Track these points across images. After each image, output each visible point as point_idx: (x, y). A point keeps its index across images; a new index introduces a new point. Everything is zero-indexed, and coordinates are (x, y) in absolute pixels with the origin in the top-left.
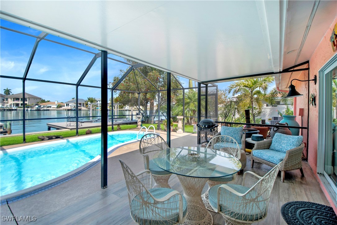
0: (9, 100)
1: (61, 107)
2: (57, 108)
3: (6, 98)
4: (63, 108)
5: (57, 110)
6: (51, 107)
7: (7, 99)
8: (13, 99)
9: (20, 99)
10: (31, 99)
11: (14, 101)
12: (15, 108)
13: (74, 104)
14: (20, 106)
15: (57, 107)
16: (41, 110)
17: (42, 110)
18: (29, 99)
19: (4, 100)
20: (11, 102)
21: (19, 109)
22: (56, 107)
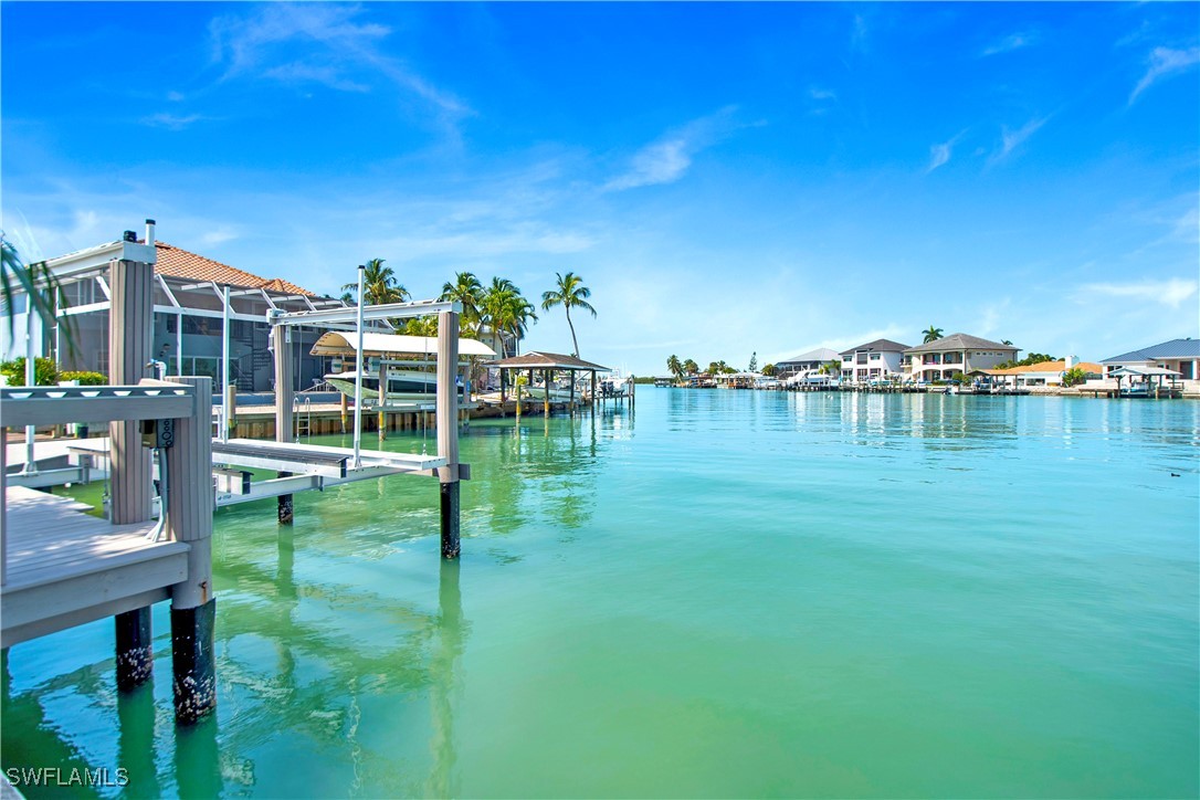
0: (914, 359)
1: (1080, 379)
2: (1064, 385)
3: (906, 354)
4: (1091, 384)
5: (1059, 394)
6: (1043, 381)
7: (909, 358)
8: (925, 356)
9: (942, 357)
10: (974, 355)
11: (924, 363)
12: (923, 386)
13: (1149, 365)
14: (942, 378)
15: (1064, 379)
16: (992, 390)
17: (995, 394)
18: (969, 355)
19: (902, 361)
20: (918, 365)
21: (931, 388)
22: (1059, 380)
